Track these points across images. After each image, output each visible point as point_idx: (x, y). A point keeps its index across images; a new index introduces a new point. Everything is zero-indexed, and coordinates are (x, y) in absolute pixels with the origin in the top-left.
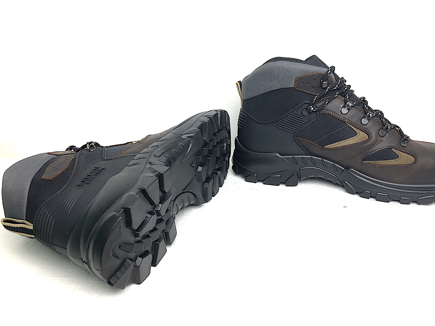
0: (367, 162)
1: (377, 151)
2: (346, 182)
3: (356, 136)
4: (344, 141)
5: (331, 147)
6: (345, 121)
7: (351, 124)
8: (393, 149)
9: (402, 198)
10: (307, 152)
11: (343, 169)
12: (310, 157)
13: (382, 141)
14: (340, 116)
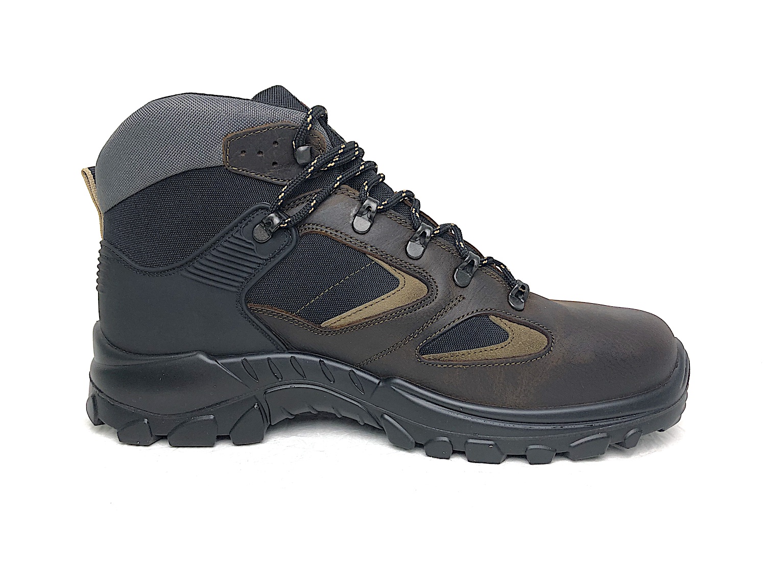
0: (431, 356)
1: (453, 325)
2: (386, 417)
3: (397, 289)
4: (367, 304)
5: (338, 323)
6: (365, 250)
7: (379, 257)
8: (492, 318)
9: (531, 447)
10: (280, 343)
11: (377, 381)
12: (290, 356)
13: (463, 298)
14: (351, 238)
